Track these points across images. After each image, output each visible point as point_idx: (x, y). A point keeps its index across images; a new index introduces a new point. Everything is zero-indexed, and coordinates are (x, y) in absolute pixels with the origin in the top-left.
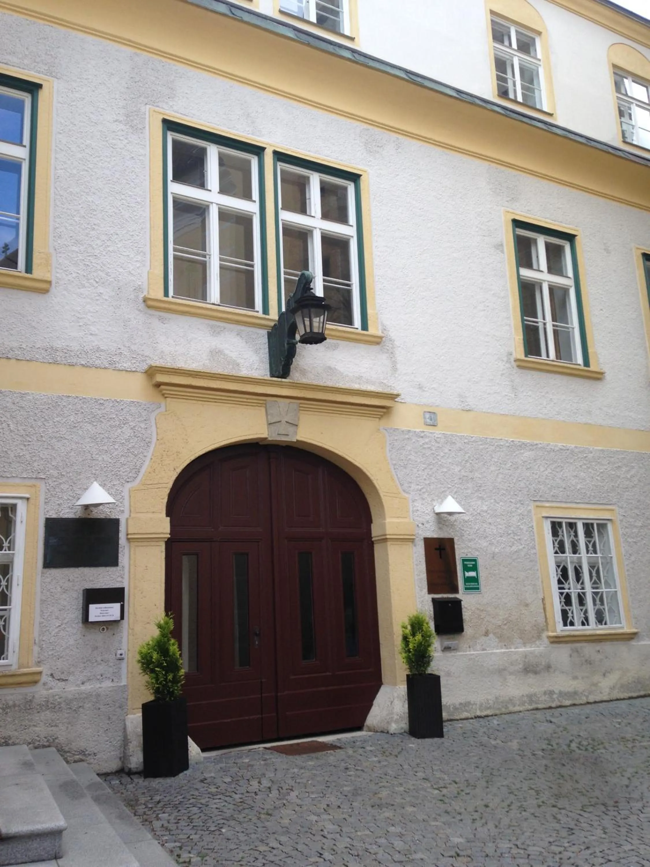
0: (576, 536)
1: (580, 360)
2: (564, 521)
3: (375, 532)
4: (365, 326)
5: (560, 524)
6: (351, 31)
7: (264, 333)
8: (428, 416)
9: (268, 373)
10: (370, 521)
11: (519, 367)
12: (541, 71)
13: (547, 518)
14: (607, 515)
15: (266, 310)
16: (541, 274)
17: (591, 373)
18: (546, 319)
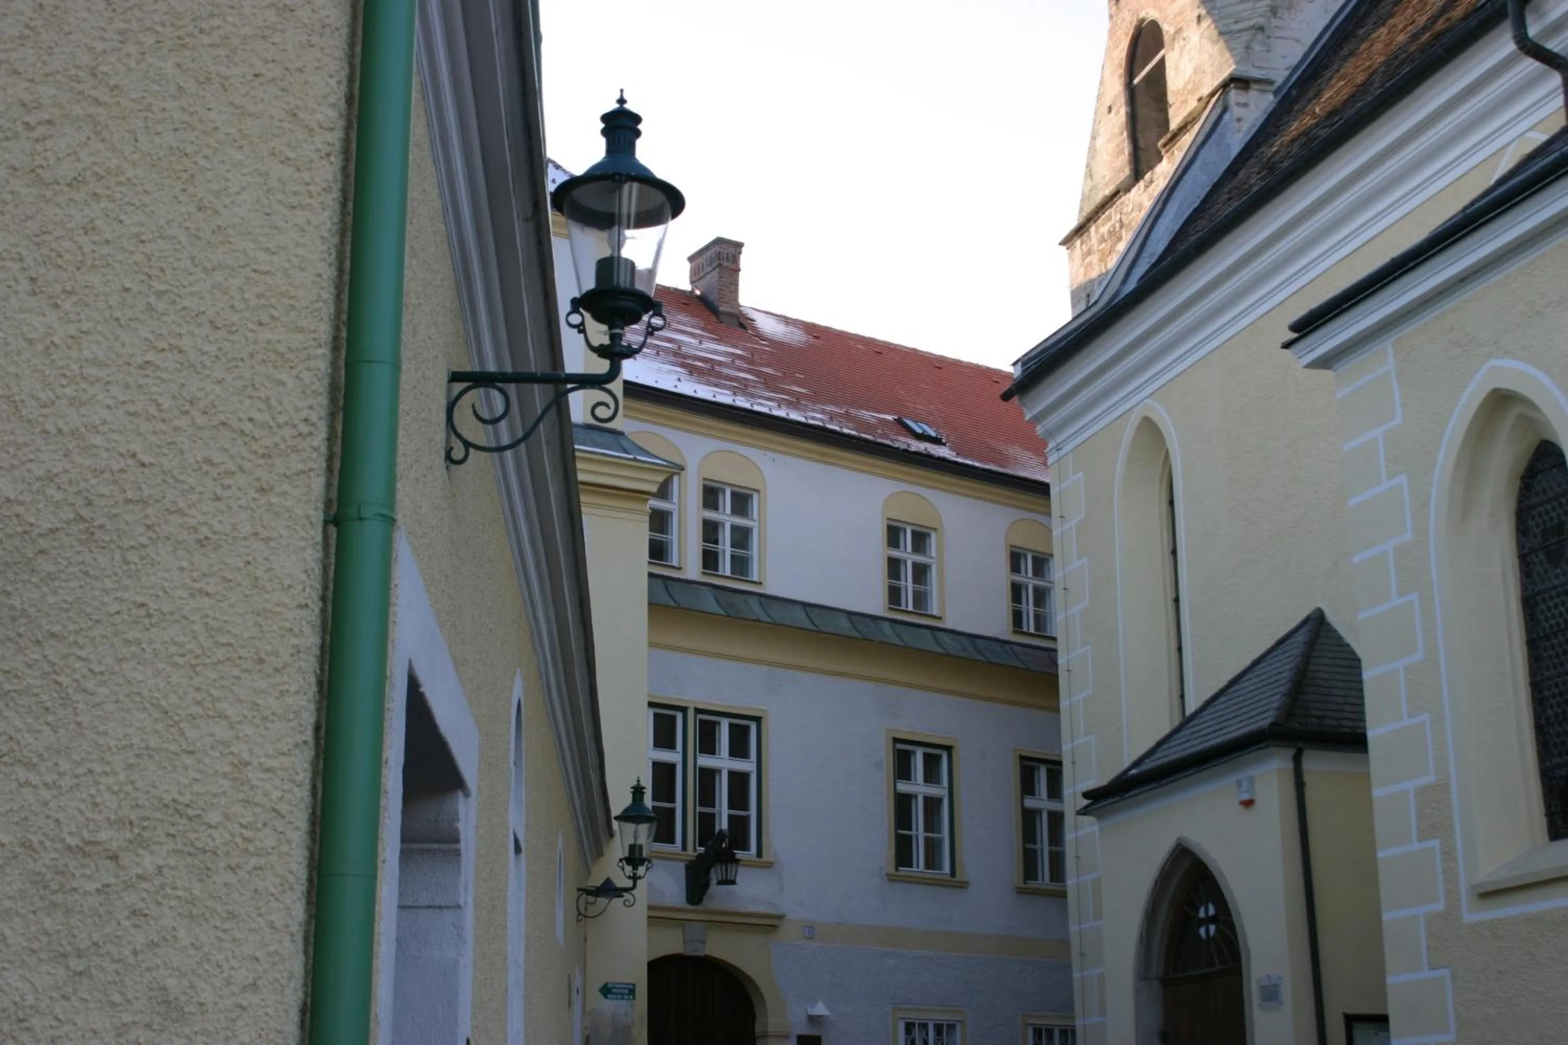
0: (927, 1034)
1: (947, 869)
2: (917, 1022)
3: (758, 1029)
4: (759, 854)
5: (913, 1024)
6: (759, 577)
7: (681, 867)
8: (807, 929)
9: (684, 900)
10: (754, 1020)
11: (890, 880)
12: (934, 569)
13: (902, 1018)
14: (957, 1017)
15: (684, 848)
16: (917, 786)
17: (955, 882)
18: (919, 831)
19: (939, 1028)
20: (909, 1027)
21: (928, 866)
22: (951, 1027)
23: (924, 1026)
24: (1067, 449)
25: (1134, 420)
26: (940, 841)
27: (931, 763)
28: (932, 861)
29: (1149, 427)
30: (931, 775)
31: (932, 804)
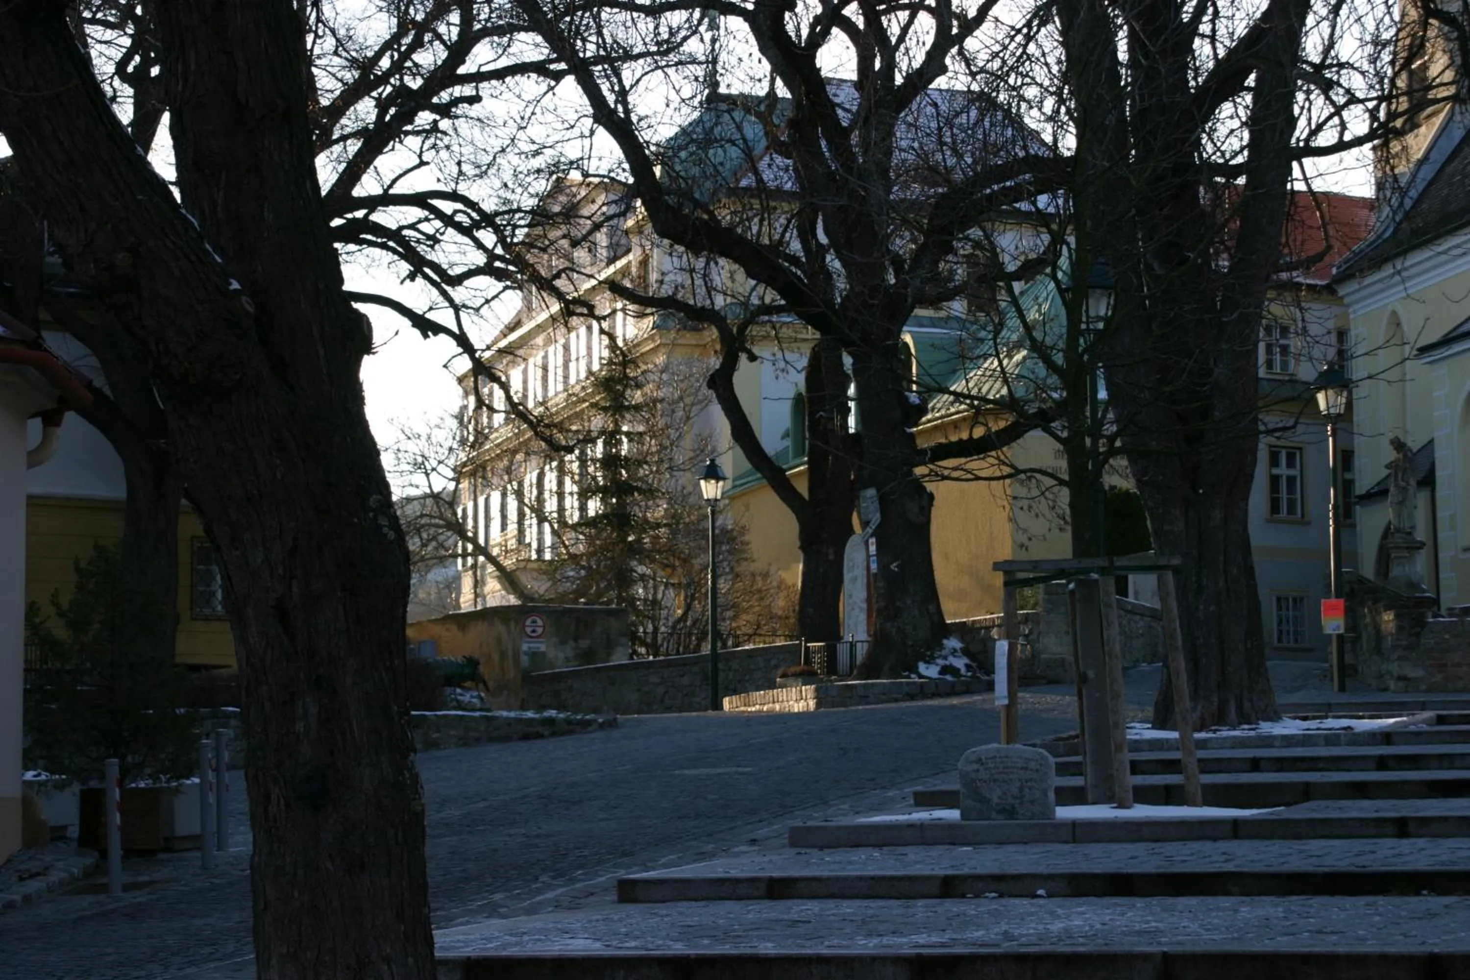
0: (1288, 603)
1: (1299, 515)
2: (1283, 597)
5: (1281, 598)
11: (1267, 522)
12: (1292, 347)
13: (1275, 595)
14: (1305, 594)
16: (1283, 470)
17: (1304, 522)
18: (1284, 495)
19: (1295, 600)
20: (1279, 599)
21: (1289, 513)
22: (1302, 599)
23: (1287, 599)
24: (1359, 313)
25: (1390, 308)
26: (1296, 500)
27: (1291, 458)
28: (1291, 510)
29: (1394, 313)
30: (1290, 464)
31: (1291, 480)
